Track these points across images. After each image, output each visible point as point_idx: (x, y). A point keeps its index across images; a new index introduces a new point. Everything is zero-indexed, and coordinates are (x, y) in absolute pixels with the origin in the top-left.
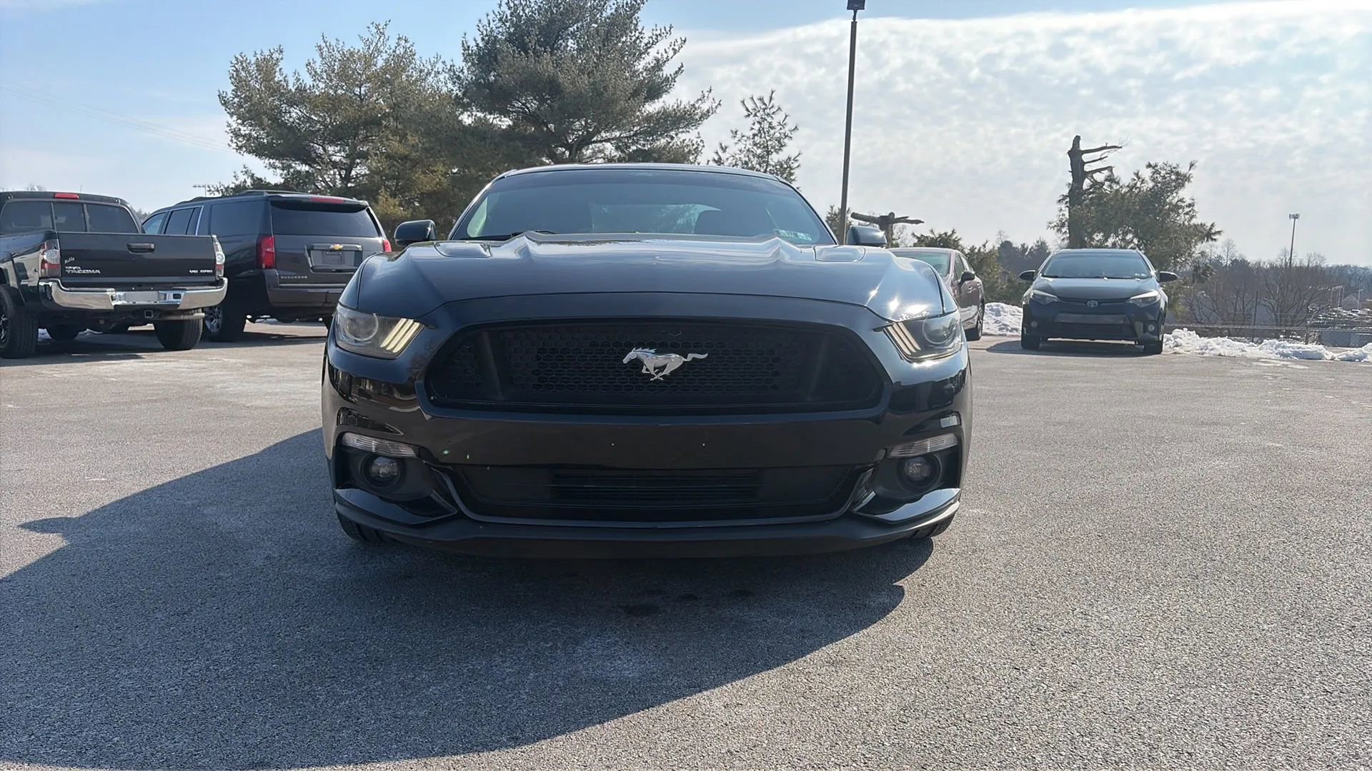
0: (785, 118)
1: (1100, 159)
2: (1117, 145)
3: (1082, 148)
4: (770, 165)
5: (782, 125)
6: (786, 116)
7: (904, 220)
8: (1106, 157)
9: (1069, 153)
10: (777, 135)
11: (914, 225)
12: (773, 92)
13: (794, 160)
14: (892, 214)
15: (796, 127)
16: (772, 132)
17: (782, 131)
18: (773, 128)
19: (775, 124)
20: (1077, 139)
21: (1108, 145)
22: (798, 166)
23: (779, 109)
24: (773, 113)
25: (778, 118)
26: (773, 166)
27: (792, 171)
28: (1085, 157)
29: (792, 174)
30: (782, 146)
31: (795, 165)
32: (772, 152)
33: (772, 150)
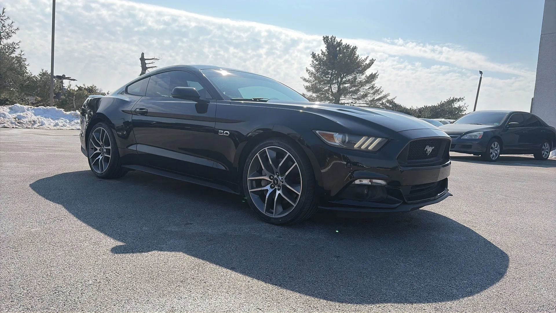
0: (12, 23)
1: (152, 63)
2: (158, 59)
3: (145, 58)
4: (1, 44)
5: (10, 26)
6: (12, 22)
7: (68, 78)
8: (154, 62)
9: (140, 59)
10: (7, 30)
11: (72, 81)
12: (4, 9)
13: (16, 44)
14: (64, 75)
15: (18, 28)
16: (4, 28)
17: (10, 29)
18: (4, 27)
19: (6, 25)
20: (143, 54)
21: (155, 58)
22: (18, 48)
23: (8, 18)
24: (5, 19)
25: (9, 22)
26: (4, 46)
27: (15, 49)
28: (146, 62)
29: (15, 51)
30: (10, 36)
31: (17, 47)
32: (3, 39)
33: (3, 38)
